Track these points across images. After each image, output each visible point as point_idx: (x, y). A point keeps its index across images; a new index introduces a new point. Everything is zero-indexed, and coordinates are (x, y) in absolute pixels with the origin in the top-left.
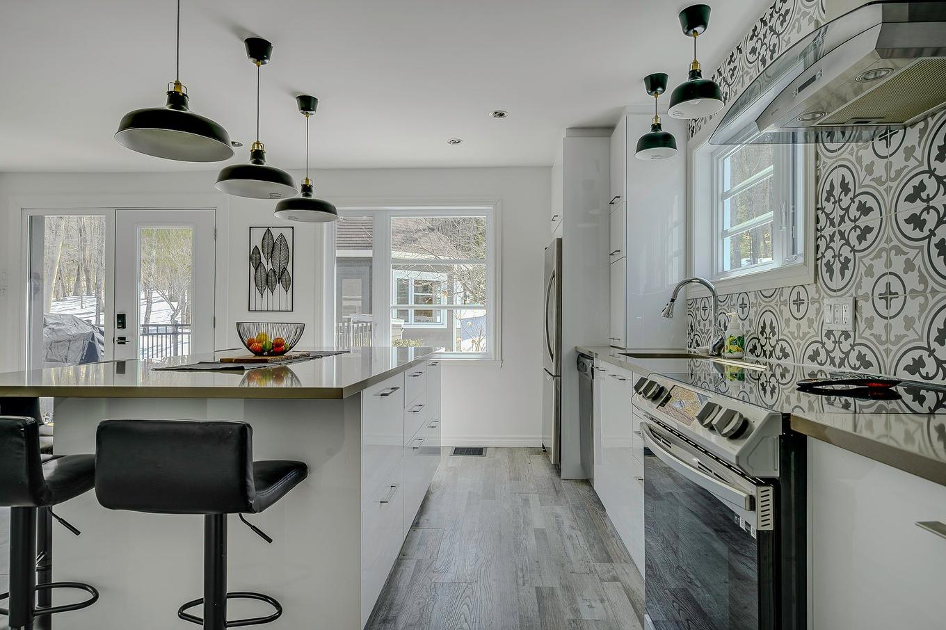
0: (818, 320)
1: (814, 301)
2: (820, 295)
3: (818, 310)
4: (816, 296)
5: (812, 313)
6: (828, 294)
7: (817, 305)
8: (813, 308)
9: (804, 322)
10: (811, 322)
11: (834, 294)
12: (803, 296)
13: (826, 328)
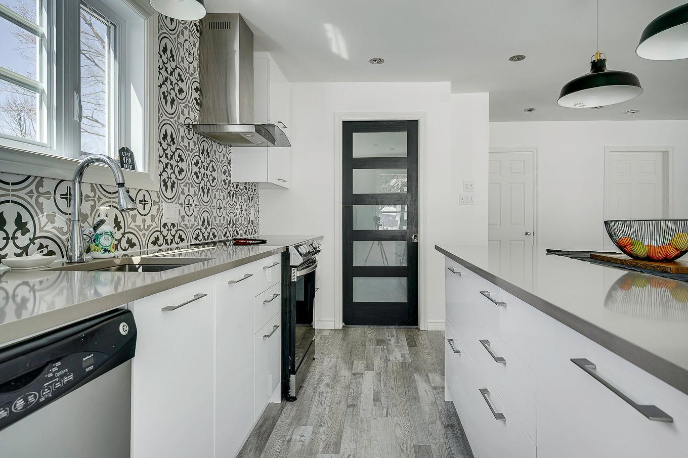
0: (158, 216)
1: (155, 203)
2: (159, 199)
3: (158, 210)
4: (157, 200)
5: (154, 212)
6: (165, 200)
7: (157, 206)
8: (154, 208)
9: (148, 218)
10: (153, 217)
11: (167, 200)
12: (147, 198)
13: (163, 221)
